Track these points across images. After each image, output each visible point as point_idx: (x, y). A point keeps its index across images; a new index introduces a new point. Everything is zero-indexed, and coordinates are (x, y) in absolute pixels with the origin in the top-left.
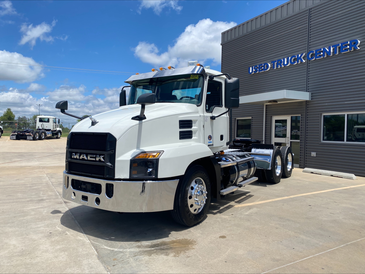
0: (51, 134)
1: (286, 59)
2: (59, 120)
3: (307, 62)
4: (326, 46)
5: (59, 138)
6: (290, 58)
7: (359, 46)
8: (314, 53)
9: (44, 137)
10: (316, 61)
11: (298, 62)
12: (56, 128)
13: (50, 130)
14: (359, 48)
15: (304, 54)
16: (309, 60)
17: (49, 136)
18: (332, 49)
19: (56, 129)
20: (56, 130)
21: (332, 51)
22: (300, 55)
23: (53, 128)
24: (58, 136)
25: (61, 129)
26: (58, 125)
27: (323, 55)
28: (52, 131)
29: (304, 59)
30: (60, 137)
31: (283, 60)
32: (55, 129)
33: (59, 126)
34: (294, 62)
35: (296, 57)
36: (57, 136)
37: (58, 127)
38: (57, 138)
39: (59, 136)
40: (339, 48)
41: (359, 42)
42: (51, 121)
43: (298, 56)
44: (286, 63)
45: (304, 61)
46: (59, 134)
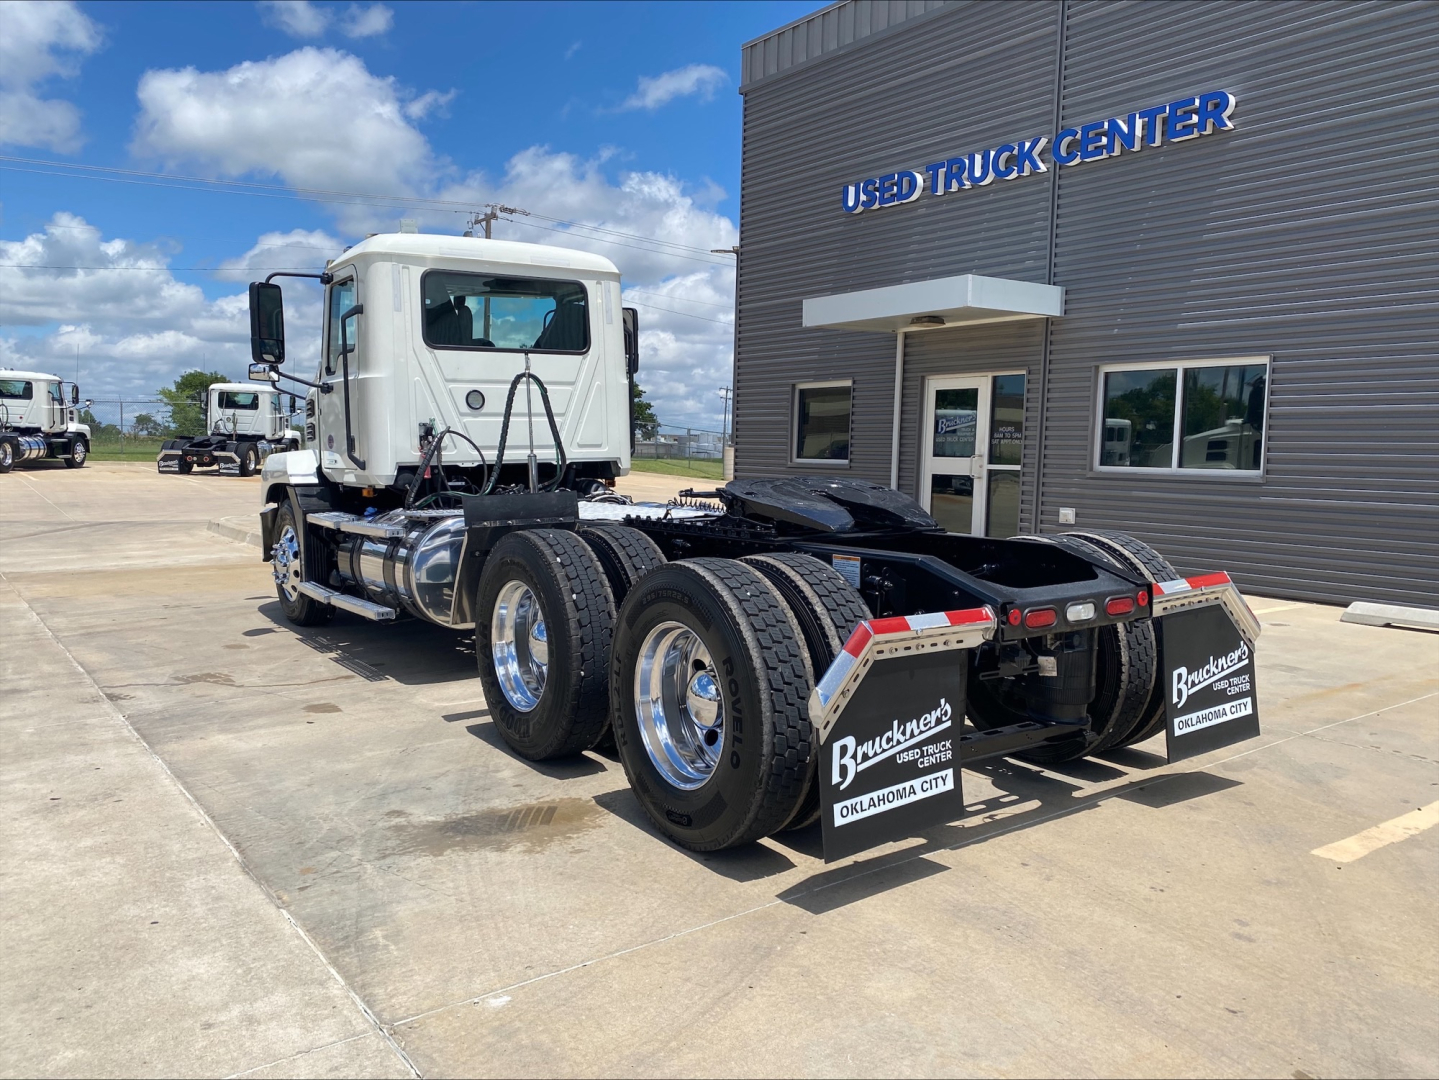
0: (42, 447)
1: (978, 158)
2: (76, 389)
3: (1052, 170)
4: (1119, 114)
5: (80, 465)
6: (992, 153)
7: (1230, 118)
8: (1079, 136)
9: (13, 460)
10: (1083, 167)
11: (1021, 170)
12: (62, 423)
13: (38, 430)
14: (1230, 125)
15: (1043, 141)
16: (1060, 163)
17: (34, 454)
18: (1139, 123)
19: (64, 427)
20: (66, 431)
21: (1139, 132)
22: (1027, 145)
23: (49, 422)
24: (76, 456)
25: (85, 428)
26: (71, 413)
27: (1110, 147)
28: (47, 435)
29: (1043, 161)
30: (83, 462)
31: (967, 161)
32: (58, 429)
33: (76, 416)
34: (1009, 171)
35: (1015, 152)
36: (70, 456)
37: (72, 419)
38: (71, 464)
39: (78, 458)
40: (1165, 121)
41: (1232, 100)
42: (40, 392)
43: (1022, 146)
44: (978, 173)
45: (1043, 167)
46: (80, 448)
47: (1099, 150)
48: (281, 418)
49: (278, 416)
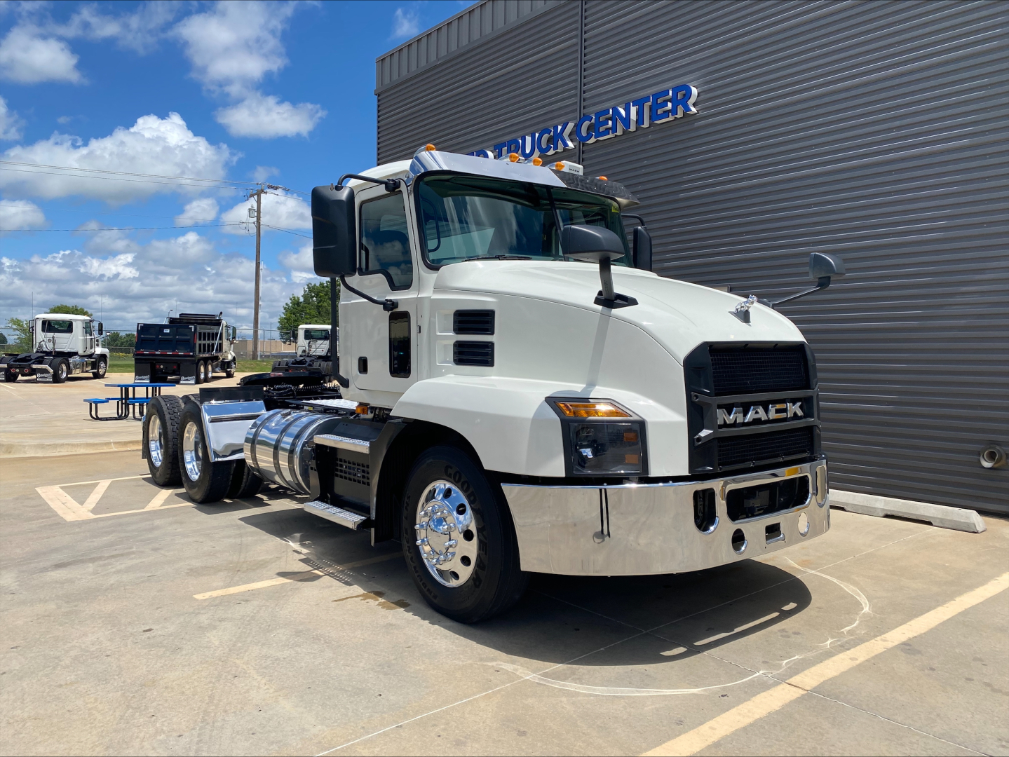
1: (528, 139)
3: (577, 147)
4: (619, 104)
6: (537, 135)
7: (694, 105)
8: (593, 121)
10: (597, 145)
11: (556, 148)
14: (694, 110)
15: (571, 125)
16: (582, 141)
18: (633, 110)
21: (633, 116)
22: (560, 128)
27: (614, 129)
29: (572, 141)
31: (520, 141)
34: (548, 149)
35: (552, 134)
40: (651, 108)
41: (695, 91)
43: (556, 128)
44: (528, 151)
45: (571, 145)
47: (607, 131)
48: (91, 339)
49: (89, 337)
